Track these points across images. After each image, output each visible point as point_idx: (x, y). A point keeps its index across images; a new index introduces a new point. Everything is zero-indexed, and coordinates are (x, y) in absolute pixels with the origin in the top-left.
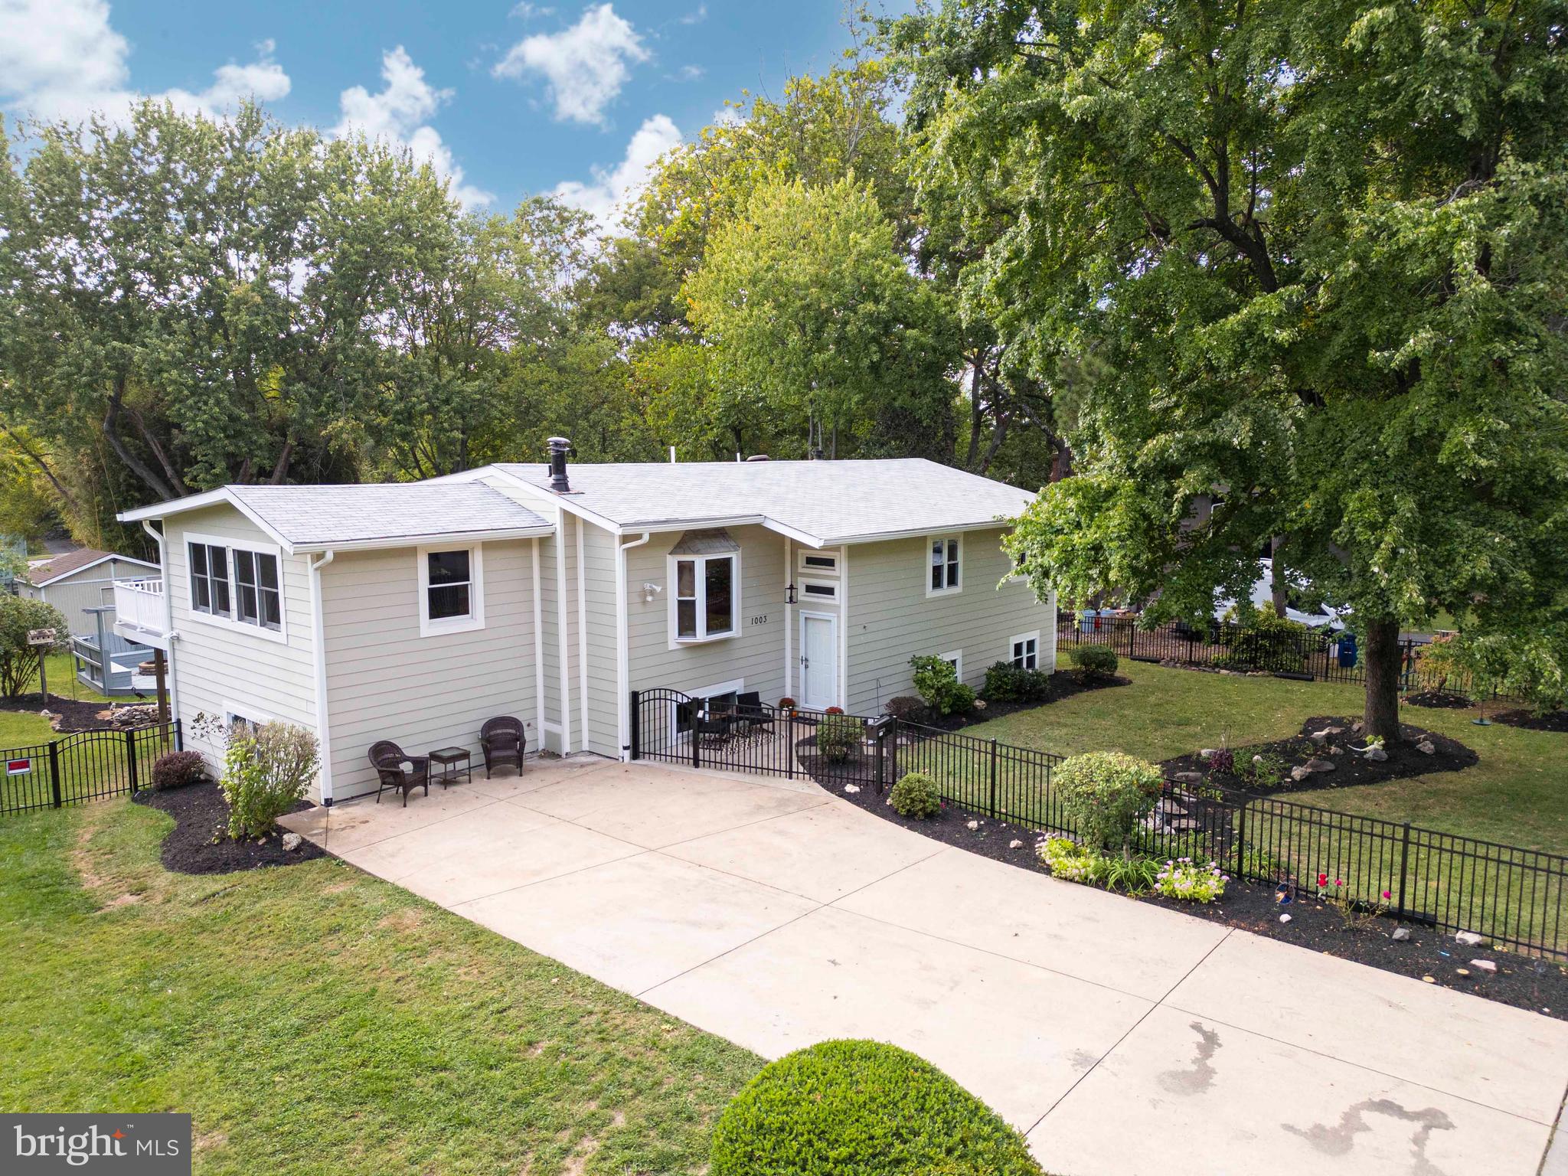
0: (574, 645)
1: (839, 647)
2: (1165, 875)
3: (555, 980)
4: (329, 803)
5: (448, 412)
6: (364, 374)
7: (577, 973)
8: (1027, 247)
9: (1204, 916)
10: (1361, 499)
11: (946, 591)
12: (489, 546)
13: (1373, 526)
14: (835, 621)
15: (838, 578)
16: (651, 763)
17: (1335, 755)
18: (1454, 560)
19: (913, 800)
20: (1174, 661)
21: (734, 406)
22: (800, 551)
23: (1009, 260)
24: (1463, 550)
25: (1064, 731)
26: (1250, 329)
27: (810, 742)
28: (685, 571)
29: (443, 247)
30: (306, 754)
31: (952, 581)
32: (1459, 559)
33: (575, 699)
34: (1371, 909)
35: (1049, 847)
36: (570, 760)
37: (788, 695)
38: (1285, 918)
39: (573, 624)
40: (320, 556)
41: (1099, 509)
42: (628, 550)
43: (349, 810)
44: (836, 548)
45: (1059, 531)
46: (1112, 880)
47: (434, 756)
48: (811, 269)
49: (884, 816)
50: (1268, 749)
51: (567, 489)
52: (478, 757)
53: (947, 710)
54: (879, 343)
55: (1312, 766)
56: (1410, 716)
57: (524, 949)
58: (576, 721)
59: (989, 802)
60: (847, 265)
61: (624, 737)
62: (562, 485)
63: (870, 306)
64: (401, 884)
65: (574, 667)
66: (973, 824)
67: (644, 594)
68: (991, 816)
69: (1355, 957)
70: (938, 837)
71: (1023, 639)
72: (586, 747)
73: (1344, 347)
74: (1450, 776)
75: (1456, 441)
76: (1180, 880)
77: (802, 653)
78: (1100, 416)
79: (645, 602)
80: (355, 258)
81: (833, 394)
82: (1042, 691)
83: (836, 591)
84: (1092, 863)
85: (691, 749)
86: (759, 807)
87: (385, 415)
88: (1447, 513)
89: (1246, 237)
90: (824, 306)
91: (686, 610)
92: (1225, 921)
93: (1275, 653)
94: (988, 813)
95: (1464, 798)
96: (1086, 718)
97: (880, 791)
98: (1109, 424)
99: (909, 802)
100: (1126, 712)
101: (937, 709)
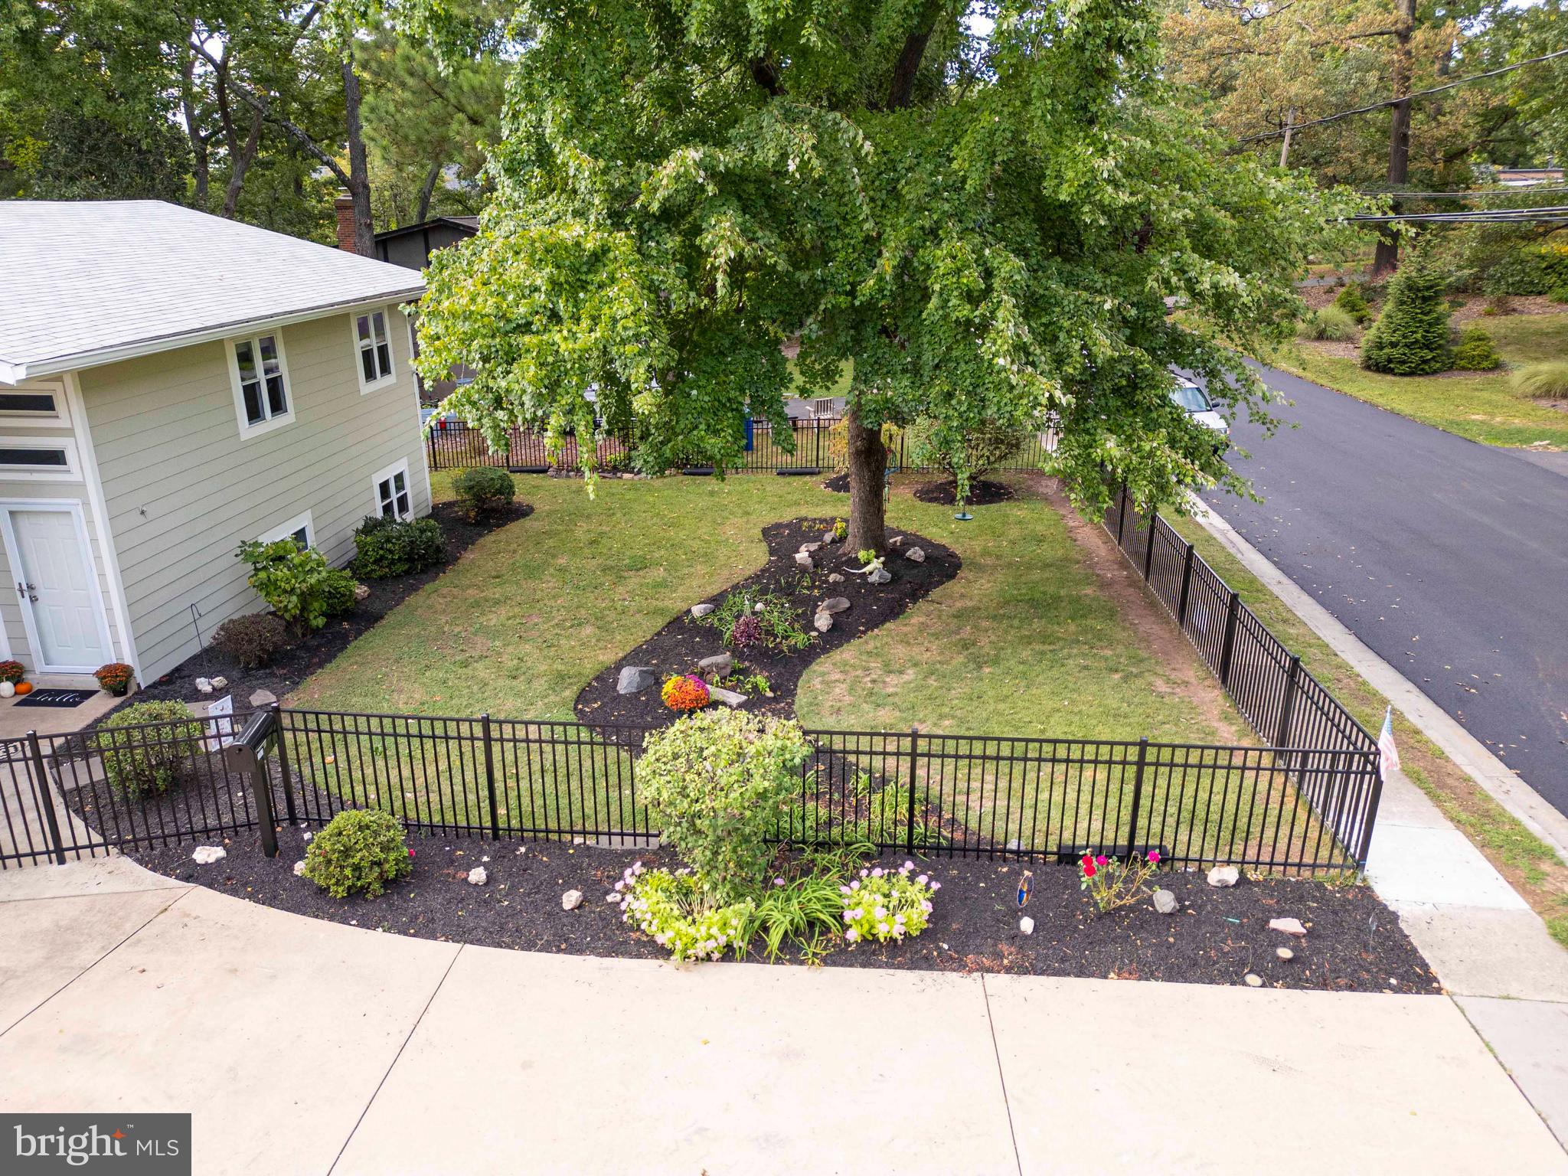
11: (271, 423)
13: (972, 298)
14: (77, 511)
15: (68, 432)
17: (835, 582)
19: (357, 868)
20: (564, 469)
25: (503, 612)
31: (278, 406)
35: (644, 899)
38: (1027, 925)
41: (584, 286)
44: (52, 378)
46: (774, 939)
50: (759, 588)
53: (320, 621)
55: (826, 606)
66: (477, 875)
70: (427, 926)
71: (388, 474)
77: (17, 577)
82: (438, 550)
83: (70, 456)
84: (730, 916)
94: (490, 836)
95: (994, 617)
96: (517, 583)
97: (271, 848)
98: (567, 132)
99: (348, 872)
100: (562, 561)
101: (307, 620)
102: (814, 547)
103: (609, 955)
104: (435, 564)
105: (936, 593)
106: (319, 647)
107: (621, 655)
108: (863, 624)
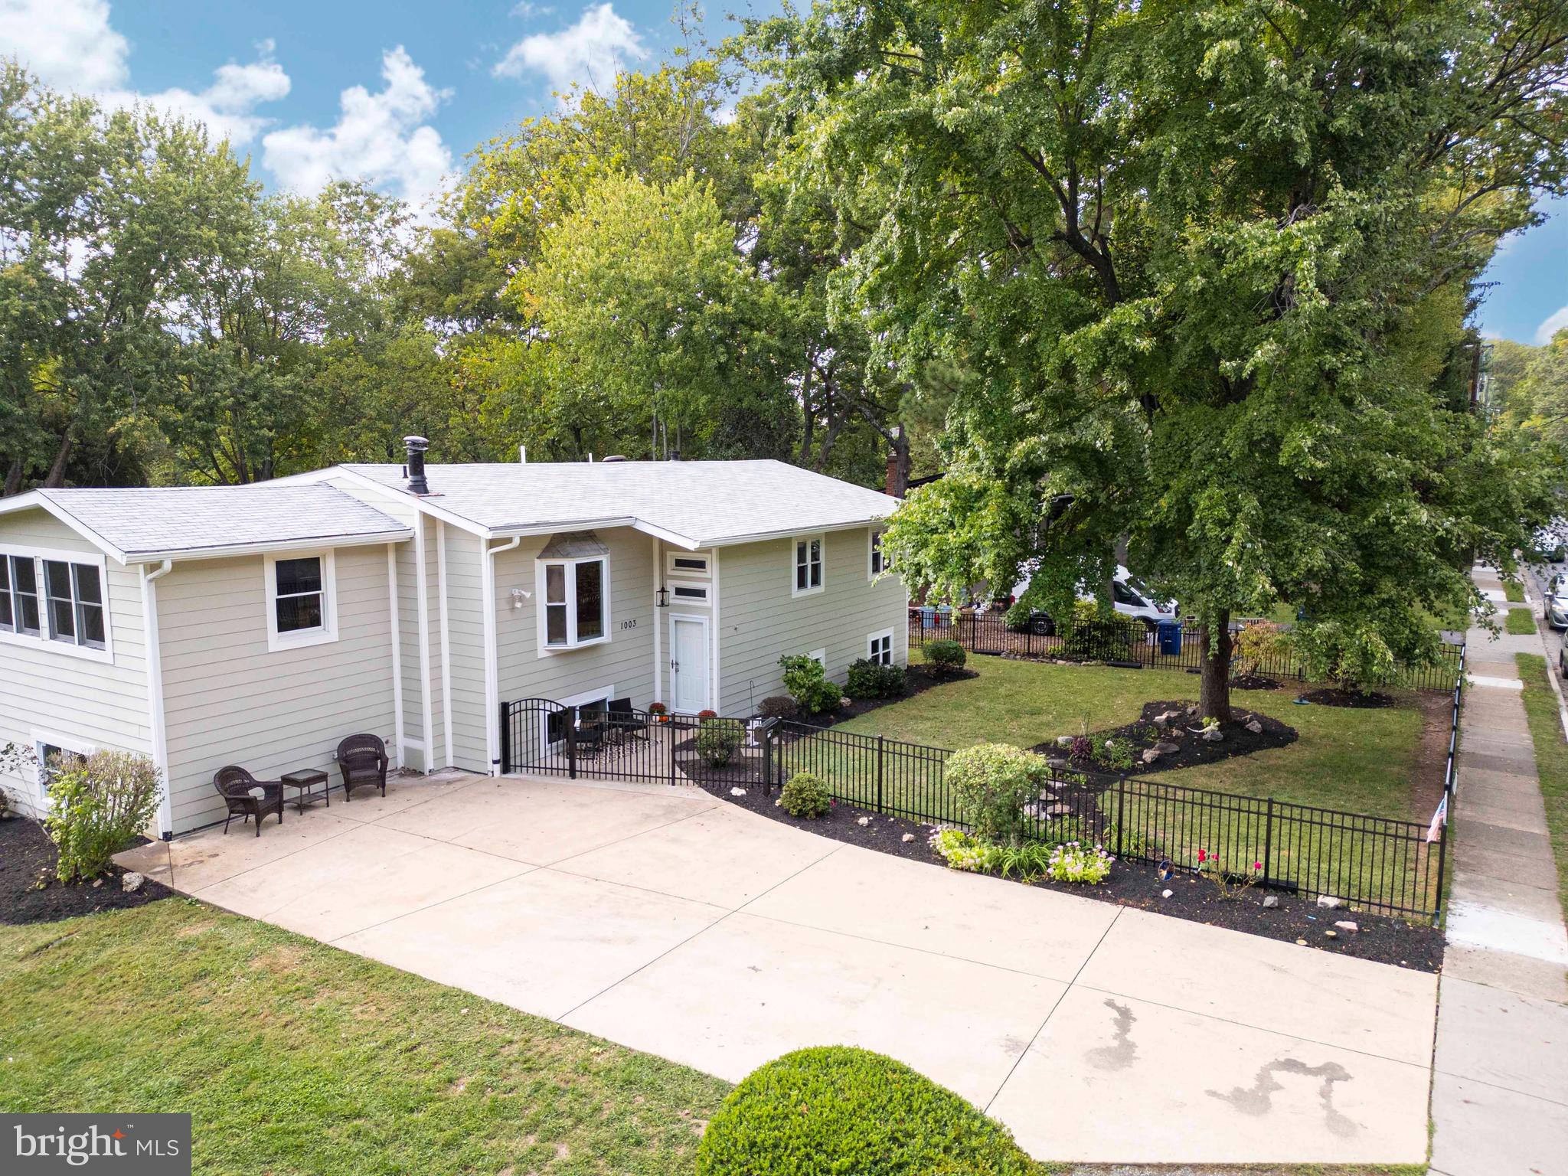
0: (436, 656)
1: (711, 649)
2: (1057, 860)
3: (465, 1011)
4: (168, 837)
5: (256, 409)
6: (157, 366)
7: (487, 1001)
8: (898, 253)
9: (1095, 896)
10: (1210, 498)
11: (810, 590)
12: (341, 552)
13: (1222, 524)
14: (706, 624)
15: (709, 580)
16: (523, 776)
17: (1177, 737)
18: (1291, 554)
19: (804, 800)
20: (1013, 654)
21: (575, 404)
22: (669, 554)
23: (880, 265)
24: (1300, 544)
25: (928, 724)
26: (1111, 338)
27: (688, 746)
28: (555, 575)
29: (246, 230)
30: (144, 784)
31: (815, 581)
32: (1296, 552)
33: (438, 712)
34: (1242, 880)
35: (943, 838)
36: (433, 778)
37: (658, 700)
38: (1167, 893)
39: (435, 633)
40: (157, 566)
41: (971, 509)
42: (496, 555)
43: (193, 843)
44: (708, 551)
45: (934, 531)
46: (1006, 867)
47: (287, 780)
48: (654, 268)
49: (775, 818)
50: (1117, 734)
51: (426, 491)
52: (336, 778)
53: (817, 709)
54: (727, 345)
55: (1160, 748)
56: (1239, 699)
57: (424, 980)
58: (439, 736)
59: (876, 798)
60: (692, 263)
61: (494, 750)
62: (420, 487)
63: (718, 308)
64: (270, 920)
65: (436, 679)
66: (863, 821)
67: (512, 600)
68: (879, 812)
69: (1234, 926)
70: (832, 835)
71: (879, 636)
72: (450, 762)
73: (1190, 357)
74: (1277, 752)
75: (1294, 444)
76: (1068, 863)
77: (672, 657)
78: (968, 419)
79: (513, 609)
80: (146, 239)
81: (680, 395)
82: (901, 686)
83: (708, 593)
84: (987, 852)
85: (567, 761)
86: (647, 817)
87: (182, 411)
88: (1283, 510)
89: (1094, 251)
90: (669, 305)
91: (556, 617)
92: (1114, 900)
93: (1107, 643)
94: (876, 809)
95: (1294, 772)
96: (946, 711)
97: (767, 792)
98: (977, 426)
99: (800, 802)
100: (981, 704)
101: (809, 707)
102: (1173, 714)
103: (915, 860)
104: (897, 695)
105: (1257, 753)
108: (1182, 763)
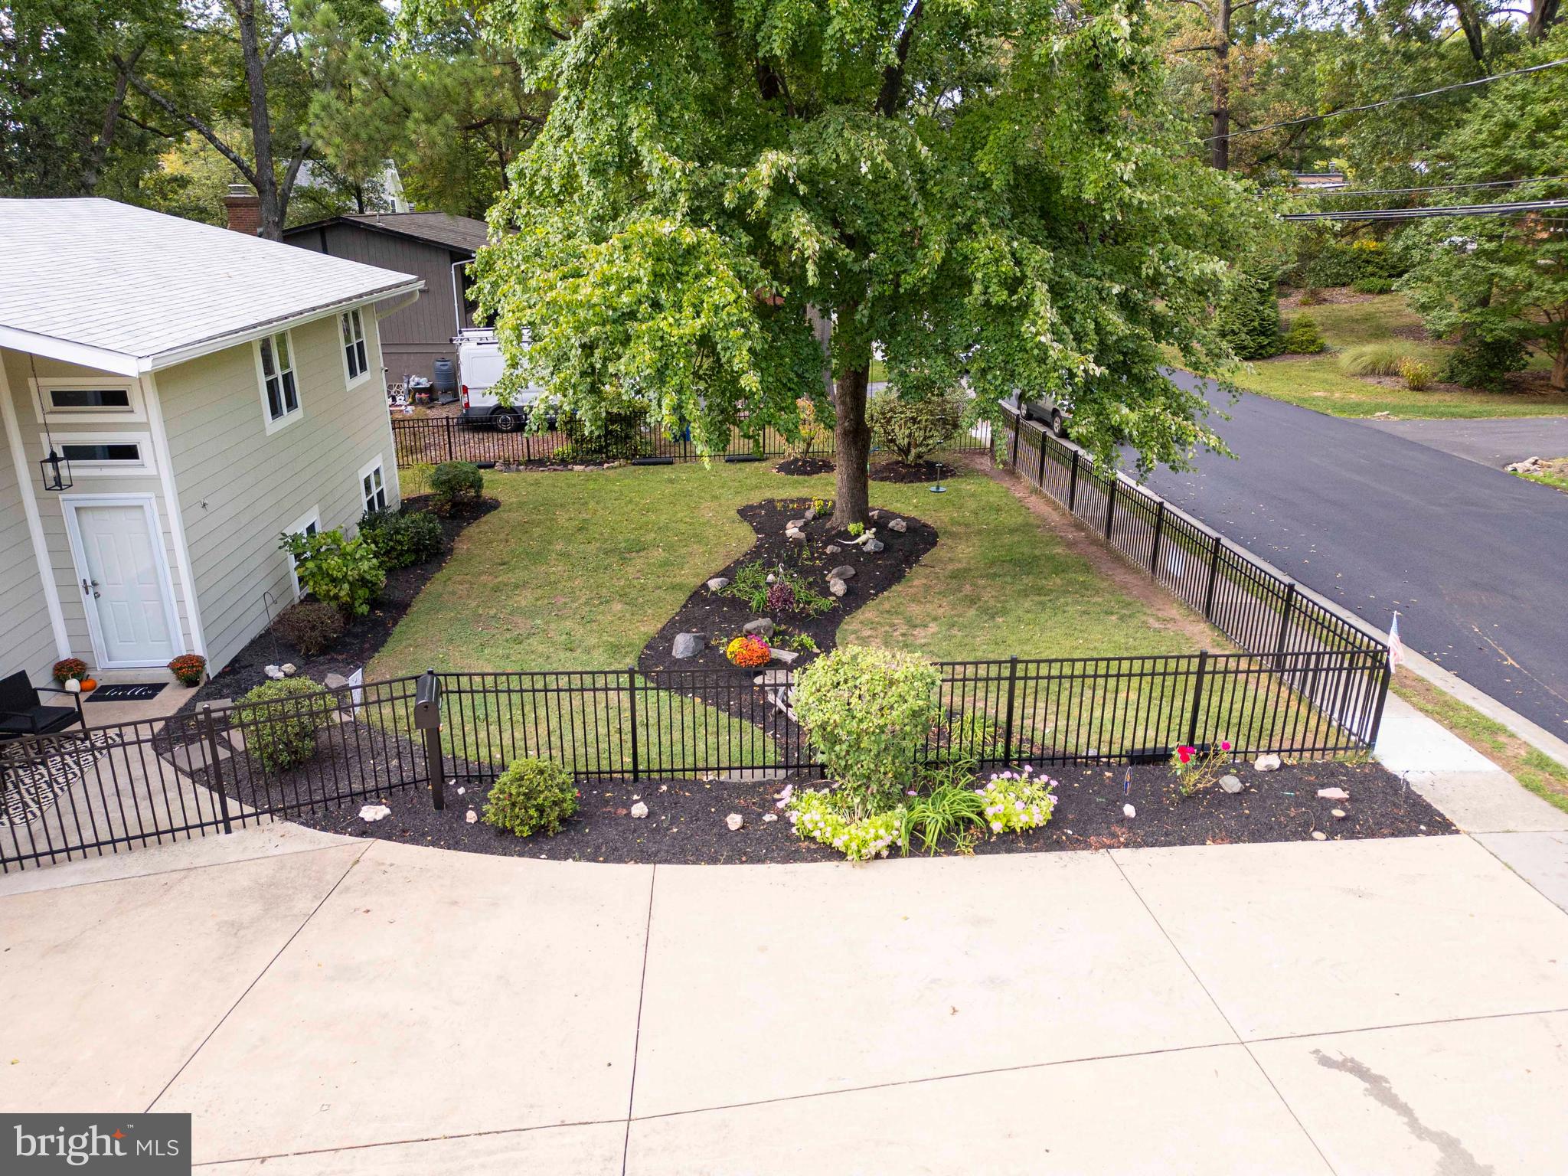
1: (172, 550)
2: (998, 808)
11: (289, 418)
14: (149, 505)
19: (540, 808)
20: (508, 463)
22: (34, 382)
25: (527, 595)
31: (292, 404)
37: (67, 653)
38: (1128, 810)
41: (679, 277)
46: (931, 839)
49: (485, 849)
55: (838, 575)
66: (639, 809)
68: (635, 780)
70: (615, 855)
71: (369, 470)
74: (938, 552)
77: (81, 574)
82: (439, 540)
83: (143, 450)
92: (1085, 843)
93: (627, 437)
94: (629, 777)
95: (987, 576)
96: (526, 568)
97: (434, 803)
99: (532, 812)
100: (559, 547)
101: (354, 607)
102: (801, 523)
103: (788, 862)
104: (436, 555)
105: (925, 558)
106: (364, 634)
107: (660, 626)
108: (872, 588)
